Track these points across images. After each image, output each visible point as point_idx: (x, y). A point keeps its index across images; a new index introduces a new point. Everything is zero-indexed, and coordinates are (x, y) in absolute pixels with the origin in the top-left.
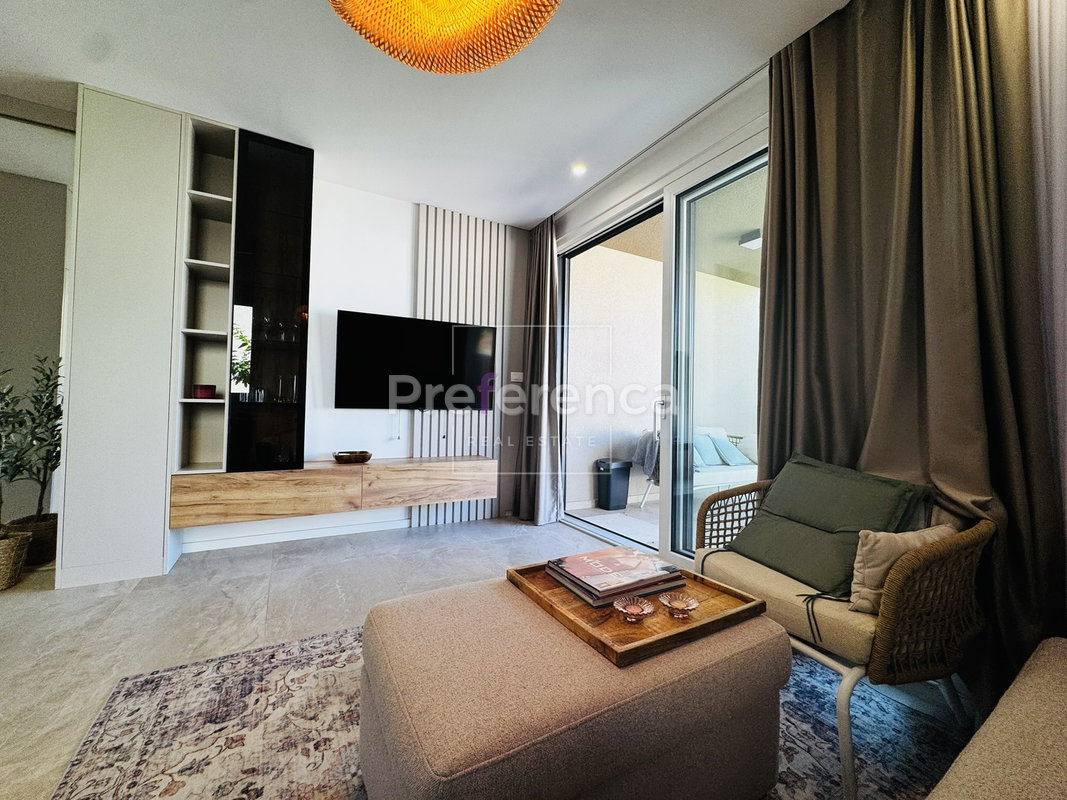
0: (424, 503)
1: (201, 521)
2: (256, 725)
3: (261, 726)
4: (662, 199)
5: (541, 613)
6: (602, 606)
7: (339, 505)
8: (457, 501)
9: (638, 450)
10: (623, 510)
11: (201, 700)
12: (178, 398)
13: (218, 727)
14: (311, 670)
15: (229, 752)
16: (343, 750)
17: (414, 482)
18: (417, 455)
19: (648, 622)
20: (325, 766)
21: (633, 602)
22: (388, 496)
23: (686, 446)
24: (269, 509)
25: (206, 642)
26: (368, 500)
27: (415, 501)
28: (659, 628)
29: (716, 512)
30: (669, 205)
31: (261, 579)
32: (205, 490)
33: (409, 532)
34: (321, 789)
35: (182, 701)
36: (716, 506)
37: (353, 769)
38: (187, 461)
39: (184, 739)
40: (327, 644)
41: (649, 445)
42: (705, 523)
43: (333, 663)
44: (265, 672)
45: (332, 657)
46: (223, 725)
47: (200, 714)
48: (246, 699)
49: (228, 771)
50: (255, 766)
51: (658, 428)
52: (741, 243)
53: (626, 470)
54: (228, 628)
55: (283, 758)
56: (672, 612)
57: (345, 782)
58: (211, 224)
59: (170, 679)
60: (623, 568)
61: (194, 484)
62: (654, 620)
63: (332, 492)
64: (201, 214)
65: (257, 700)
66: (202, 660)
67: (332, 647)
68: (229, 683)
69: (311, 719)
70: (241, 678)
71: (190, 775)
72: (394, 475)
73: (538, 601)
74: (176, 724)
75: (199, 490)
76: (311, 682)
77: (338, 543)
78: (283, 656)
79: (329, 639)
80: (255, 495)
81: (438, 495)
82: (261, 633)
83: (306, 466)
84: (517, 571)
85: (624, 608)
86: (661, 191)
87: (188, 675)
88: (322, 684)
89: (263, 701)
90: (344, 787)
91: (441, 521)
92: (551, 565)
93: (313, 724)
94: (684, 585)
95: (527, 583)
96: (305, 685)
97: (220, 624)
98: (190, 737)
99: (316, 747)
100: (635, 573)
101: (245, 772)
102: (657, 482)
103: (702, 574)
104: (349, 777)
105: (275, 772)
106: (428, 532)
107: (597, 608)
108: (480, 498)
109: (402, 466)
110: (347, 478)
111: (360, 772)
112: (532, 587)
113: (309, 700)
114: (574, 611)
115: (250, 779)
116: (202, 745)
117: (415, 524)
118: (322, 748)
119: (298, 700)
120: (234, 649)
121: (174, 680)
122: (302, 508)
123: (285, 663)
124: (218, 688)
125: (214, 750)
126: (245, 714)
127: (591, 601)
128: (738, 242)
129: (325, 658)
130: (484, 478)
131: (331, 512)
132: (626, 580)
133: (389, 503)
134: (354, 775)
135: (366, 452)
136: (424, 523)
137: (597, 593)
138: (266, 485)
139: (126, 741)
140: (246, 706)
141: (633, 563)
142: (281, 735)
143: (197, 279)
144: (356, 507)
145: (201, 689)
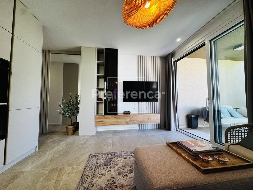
0: (142, 124)
1: (100, 125)
2: (113, 168)
3: (114, 169)
4: (205, 42)
5: (177, 155)
6: (196, 155)
7: (125, 123)
8: (150, 124)
9: (200, 112)
10: (197, 129)
11: (103, 161)
12: (96, 101)
13: (106, 167)
14: (122, 159)
15: (109, 173)
16: (130, 178)
17: (140, 119)
18: (140, 112)
19: (211, 162)
20: (127, 181)
21: (205, 156)
22: (134, 122)
23: (218, 111)
24: (112, 123)
25: (102, 149)
26: (130, 122)
27: (140, 123)
28: (215, 165)
29: (232, 132)
30: (207, 43)
31: (111, 138)
32: (101, 119)
33: (139, 130)
34: (127, 185)
35: (100, 160)
36: (232, 130)
37: (133, 183)
38: (97, 113)
39: (101, 168)
40: (124, 154)
41: (204, 111)
42: (228, 135)
43: (126, 158)
44: (113, 157)
45: (126, 157)
46: (107, 167)
47: (103, 164)
48: (111, 162)
49: (109, 177)
50: (114, 177)
51: (208, 106)
52: (234, 49)
53: (197, 118)
54: (106, 147)
55: (119, 177)
56: (219, 161)
57: (131, 185)
58: (100, 67)
59: (97, 156)
60: (200, 146)
61: (99, 117)
62: (213, 162)
63: (123, 120)
64: (99, 65)
65: (113, 163)
66: (102, 153)
67: (126, 154)
68: (107, 158)
69: (123, 169)
70: (109, 158)
71: (103, 176)
72: (136, 117)
73: (176, 152)
74: (99, 165)
75: (100, 119)
76: (122, 161)
77: (125, 131)
78: (116, 155)
79: (125, 153)
80: (109, 120)
81: (146, 122)
82: (112, 149)
83: (118, 114)
84: (169, 143)
85: (203, 157)
86: (205, 40)
87: (100, 155)
88: (125, 162)
89: (114, 163)
90: (131, 186)
91: (146, 128)
92: (178, 142)
93: (124, 171)
94: (222, 154)
95: (172, 146)
96: (121, 162)
97: (104, 146)
98: (102, 168)
99: (125, 176)
100: (205, 148)
101: (112, 178)
102: (208, 121)
103: (228, 151)
104: (132, 184)
105: (117, 179)
106: (144, 131)
107: (193, 156)
108: (156, 123)
109: (137, 115)
110: (126, 117)
111: (134, 184)
112: (174, 148)
113: (122, 165)
114: (187, 156)
115: (113, 179)
116: (104, 170)
117: (140, 129)
118: (126, 176)
119: (120, 165)
120: (107, 152)
121: (98, 156)
122: (118, 123)
123: (117, 156)
124: (105, 159)
125: (106, 172)
126: (111, 165)
127: (192, 154)
128: (233, 49)
129: (125, 157)
130: (156, 119)
131: (123, 124)
132: (202, 149)
133: (135, 123)
134: (133, 184)
135: (129, 112)
136: (142, 128)
137: (194, 152)
138: (111, 118)
139: (92, 166)
140: (111, 164)
141: (204, 145)
142: (118, 172)
143: (98, 78)
144: (128, 124)
145: (103, 159)
